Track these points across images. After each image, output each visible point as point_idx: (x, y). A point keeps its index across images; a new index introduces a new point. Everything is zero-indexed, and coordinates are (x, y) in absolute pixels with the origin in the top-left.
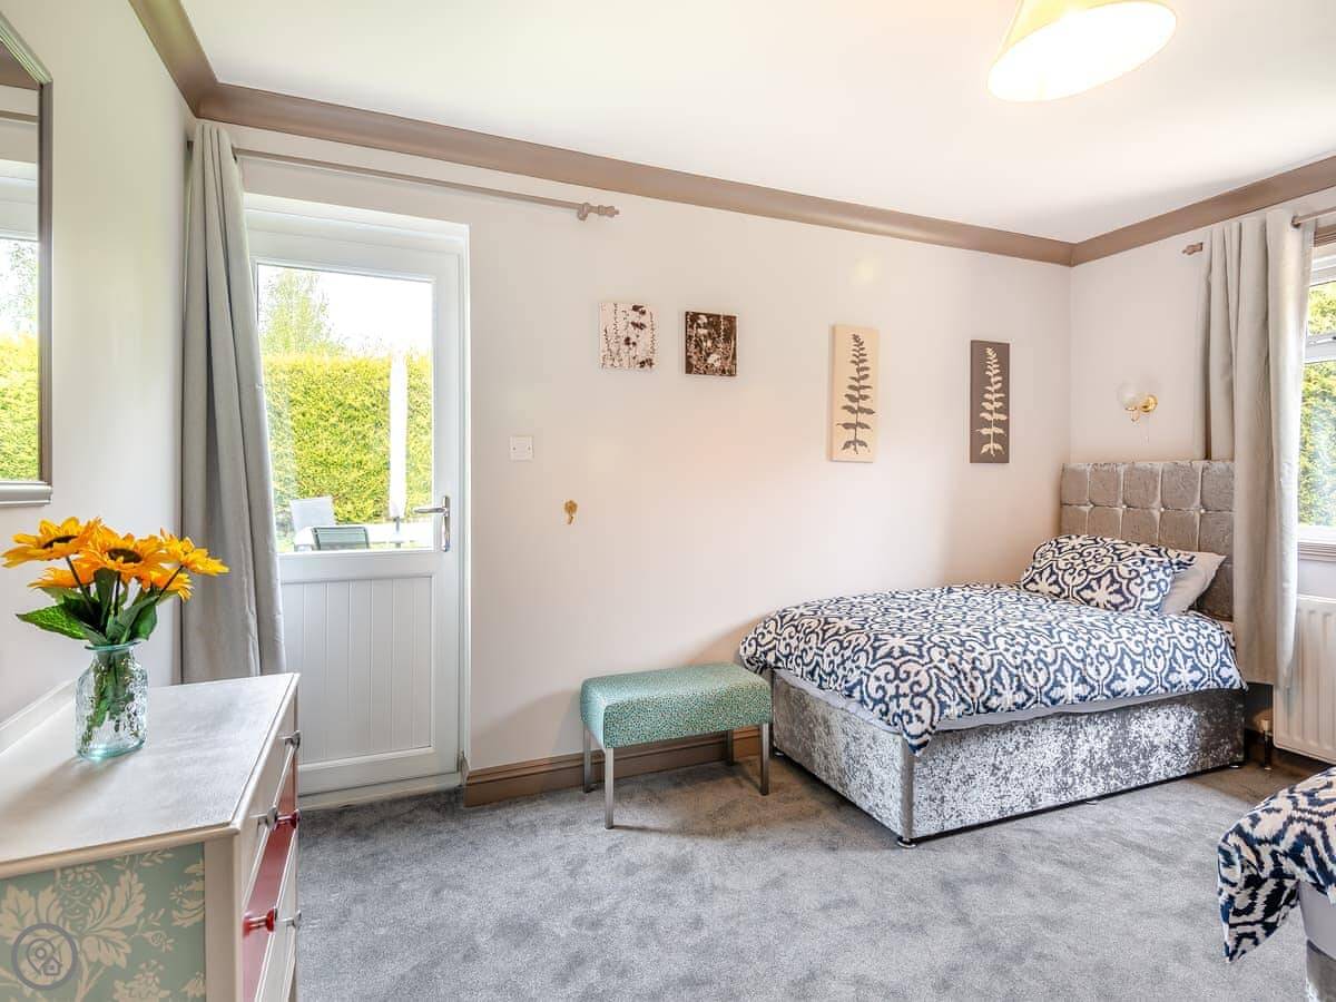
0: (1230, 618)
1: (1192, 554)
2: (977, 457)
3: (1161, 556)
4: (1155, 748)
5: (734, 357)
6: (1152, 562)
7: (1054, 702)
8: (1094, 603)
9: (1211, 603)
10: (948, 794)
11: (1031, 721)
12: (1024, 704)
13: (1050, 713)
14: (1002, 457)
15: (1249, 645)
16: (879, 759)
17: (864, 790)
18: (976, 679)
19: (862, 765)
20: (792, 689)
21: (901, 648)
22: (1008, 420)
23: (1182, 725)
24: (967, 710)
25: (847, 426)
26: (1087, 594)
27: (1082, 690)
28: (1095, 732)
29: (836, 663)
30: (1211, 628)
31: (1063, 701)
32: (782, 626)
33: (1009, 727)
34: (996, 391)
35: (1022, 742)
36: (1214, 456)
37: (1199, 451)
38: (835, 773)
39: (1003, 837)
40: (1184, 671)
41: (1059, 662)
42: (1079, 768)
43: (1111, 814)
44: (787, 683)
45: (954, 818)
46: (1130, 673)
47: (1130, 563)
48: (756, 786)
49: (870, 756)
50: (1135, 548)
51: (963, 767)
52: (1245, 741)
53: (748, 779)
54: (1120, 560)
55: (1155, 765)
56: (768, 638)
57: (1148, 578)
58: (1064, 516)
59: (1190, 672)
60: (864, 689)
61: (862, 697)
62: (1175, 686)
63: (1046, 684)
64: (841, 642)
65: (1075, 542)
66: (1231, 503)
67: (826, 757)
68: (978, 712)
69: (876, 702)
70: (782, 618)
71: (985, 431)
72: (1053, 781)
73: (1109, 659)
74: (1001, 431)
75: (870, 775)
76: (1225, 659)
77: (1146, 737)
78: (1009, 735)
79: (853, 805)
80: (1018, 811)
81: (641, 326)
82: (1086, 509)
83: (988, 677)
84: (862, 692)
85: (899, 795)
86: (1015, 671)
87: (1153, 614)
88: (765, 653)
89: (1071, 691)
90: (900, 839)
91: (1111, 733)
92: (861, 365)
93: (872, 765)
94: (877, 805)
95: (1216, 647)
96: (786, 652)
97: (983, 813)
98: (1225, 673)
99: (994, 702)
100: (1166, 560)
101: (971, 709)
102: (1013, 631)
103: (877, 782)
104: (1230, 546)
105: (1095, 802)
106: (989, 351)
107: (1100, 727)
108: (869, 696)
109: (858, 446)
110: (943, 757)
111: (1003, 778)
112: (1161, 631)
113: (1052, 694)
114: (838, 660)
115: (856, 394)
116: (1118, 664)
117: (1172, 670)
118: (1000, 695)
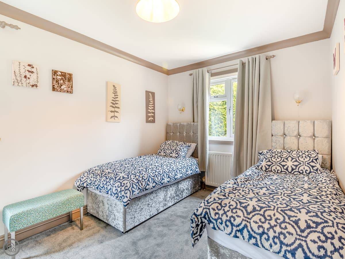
0: (198, 158)
1: (191, 144)
2: (148, 121)
3: (185, 144)
4: (184, 190)
5: (72, 87)
6: (183, 146)
7: (162, 184)
8: (172, 157)
9: (194, 155)
10: (136, 216)
11: (157, 190)
12: (155, 186)
13: (162, 187)
14: (153, 121)
15: (201, 163)
16: (117, 210)
17: (113, 220)
18: (143, 182)
19: (113, 213)
20: (93, 193)
21: (123, 176)
22: (155, 112)
23: (189, 183)
24: (140, 191)
25: (112, 112)
26: (171, 155)
27: (168, 180)
28: (172, 189)
29: (104, 184)
30: (194, 160)
31: (164, 183)
32: (89, 174)
33: (152, 193)
34: (152, 104)
35: (155, 196)
36: (195, 122)
37: (192, 120)
38: (105, 217)
39: (150, 223)
40: (189, 171)
41: (163, 173)
42: (168, 199)
43: (175, 209)
44: (91, 192)
45: (138, 221)
46: (179, 173)
47: (179, 147)
48: (79, 228)
49: (115, 210)
50: (181, 143)
51: (140, 207)
52: (201, 184)
53: (77, 226)
54: (177, 146)
55: (184, 194)
56: (84, 178)
57: (183, 150)
58: (167, 136)
59: (190, 171)
60: (112, 191)
61: (111, 193)
62: (188, 175)
63: (160, 180)
64: (106, 177)
65: (169, 142)
66: (198, 132)
67: (103, 213)
68: (143, 191)
69: (115, 194)
70: (89, 171)
71: (149, 115)
72: (162, 204)
73: (174, 171)
74: (153, 115)
75: (115, 215)
76: (197, 167)
77: (182, 188)
78: (152, 195)
79: (110, 225)
80: (154, 214)
81: (32, 72)
82: (172, 134)
83: (146, 181)
84: (111, 192)
85: (122, 220)
86: (153, 178)
87: (184, 158)
88: (83, 184)
89: (166, 180)
90: (123, 233)
91: (175, 189)
92: (116, 94)
93: (115, 212)
94: (116, 224)
95: (195, 164)
96: (90, 182)
97: (145, 218)
98: (197, 170)
99: (148, 187)
100: (186, 145)
101: (141, 190)
102: (153, 167)
103: (116, 218)
104: (198, 141)
105: (172, 206)
106: (150, 94)
107: (173, 188)
108: (113, 193)
109: (115, 118)
110: (134, 206)
111: (150, 206)
112: (185, 162)
113: (162, 182)
114: (105, 183)
115: (114, 102)
116: (176, 172)
117: (187, 171)
118: (149, 185)
